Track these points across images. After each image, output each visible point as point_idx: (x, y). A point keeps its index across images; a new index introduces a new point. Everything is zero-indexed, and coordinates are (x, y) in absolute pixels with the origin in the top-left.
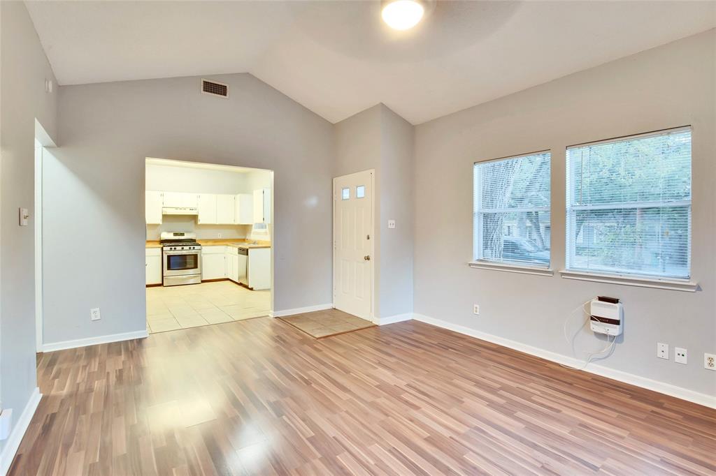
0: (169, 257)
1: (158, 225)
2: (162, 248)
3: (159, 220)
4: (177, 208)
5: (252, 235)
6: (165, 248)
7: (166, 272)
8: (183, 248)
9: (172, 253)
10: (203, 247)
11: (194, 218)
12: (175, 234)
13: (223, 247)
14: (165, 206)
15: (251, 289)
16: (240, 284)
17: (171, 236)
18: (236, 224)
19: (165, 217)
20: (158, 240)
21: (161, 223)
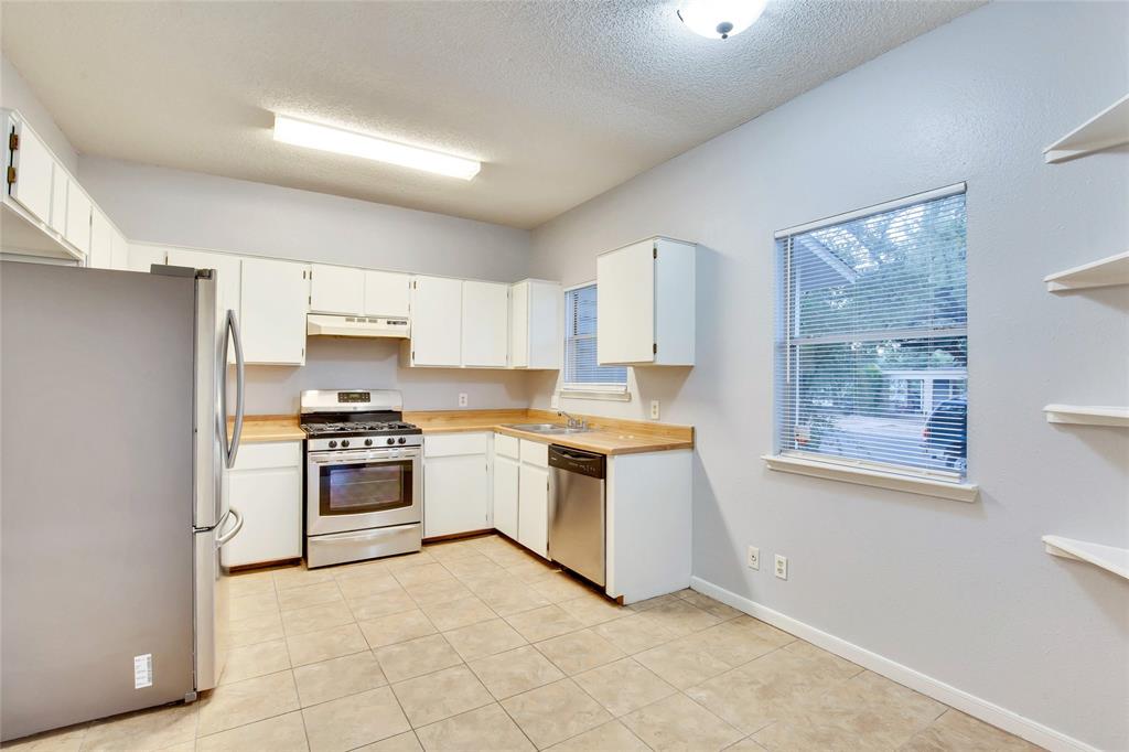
0: (325, 472)
1: (293, 368)
2: (305, 443)
3: (295, 353)
4: (350, 318)
5: (555, 398)
6: (312, 444)
7: (317, 522)
8: (368, 443)
9: (334, 458)
10: (427, 438)
11: (397, 347)
12: (344, 397)
13: (483, 436)
14: (314, 307)
15: (617, 602)
16: (554, 565)
17: (331, 403)
18: (511, 367)
19: (316, 342)
20: (295, 413)
21: (303, 364)
